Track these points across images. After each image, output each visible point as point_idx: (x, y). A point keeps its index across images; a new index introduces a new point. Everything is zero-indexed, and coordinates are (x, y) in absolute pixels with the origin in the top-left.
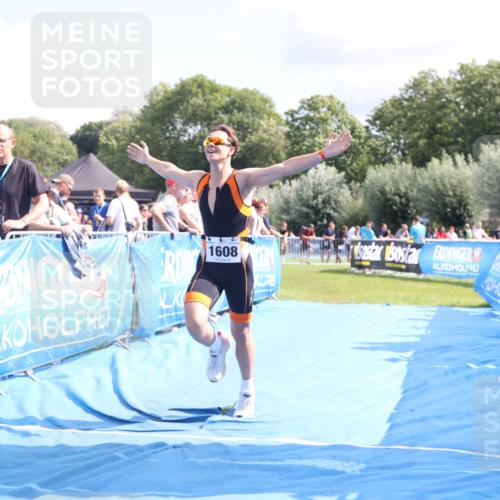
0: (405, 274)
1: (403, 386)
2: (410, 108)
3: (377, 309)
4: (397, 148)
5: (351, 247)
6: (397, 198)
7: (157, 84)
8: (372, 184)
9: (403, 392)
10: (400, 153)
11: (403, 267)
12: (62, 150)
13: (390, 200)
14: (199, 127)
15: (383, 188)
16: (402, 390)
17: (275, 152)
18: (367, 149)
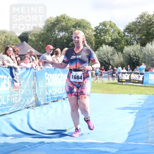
0: (137, 84)
1: (134, 122)
2: (139, 25)
3: (126, 96)
4: (135, 39)
5: (118, 75)
6: (135, 57)
7: (49, 18)
8: (126, 52)
9: (134, 124)
10: (136, 41)
11: (137, 81)
12: (15, 41)
13: (132, 58)
14: (64, 33)
15: (130, 54)
16: (134, 123)
17: (91, 41)
18: (124, 40)
